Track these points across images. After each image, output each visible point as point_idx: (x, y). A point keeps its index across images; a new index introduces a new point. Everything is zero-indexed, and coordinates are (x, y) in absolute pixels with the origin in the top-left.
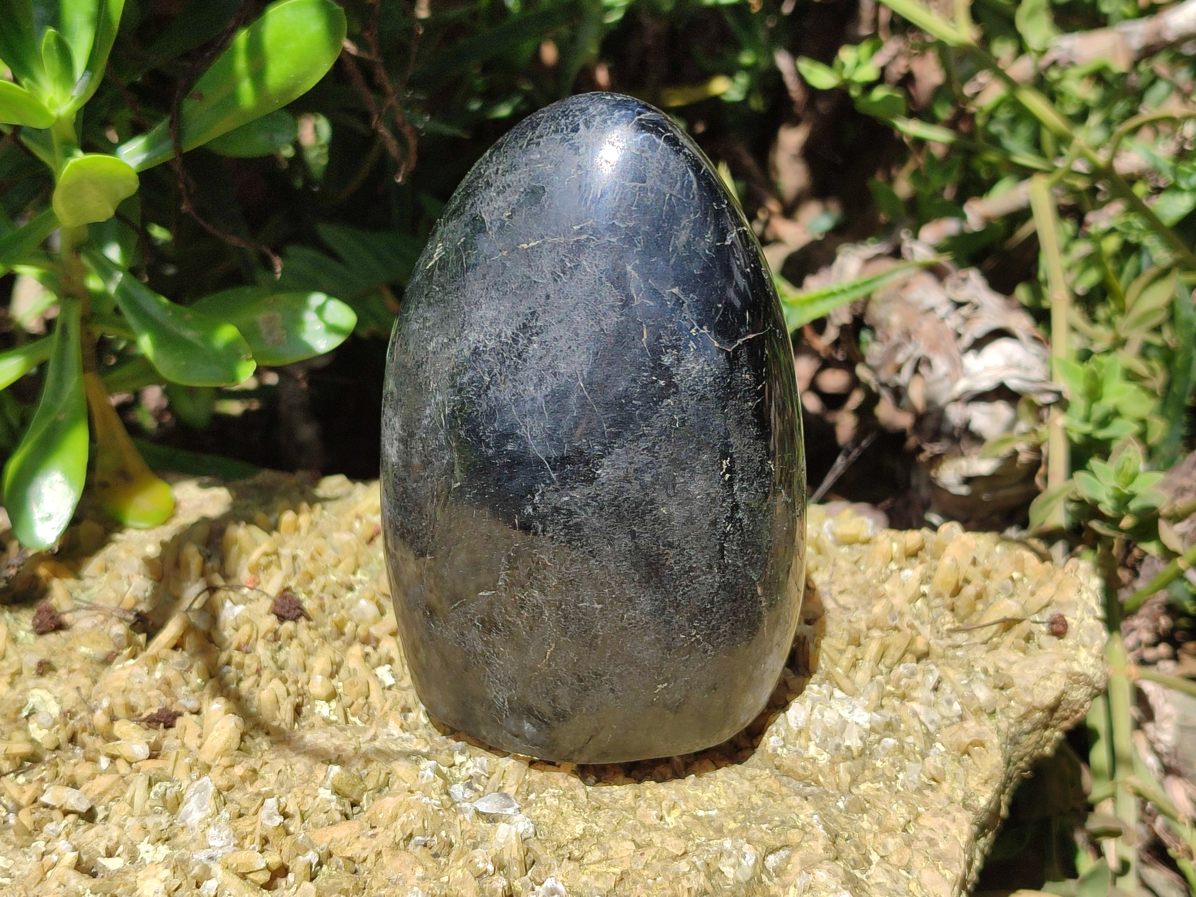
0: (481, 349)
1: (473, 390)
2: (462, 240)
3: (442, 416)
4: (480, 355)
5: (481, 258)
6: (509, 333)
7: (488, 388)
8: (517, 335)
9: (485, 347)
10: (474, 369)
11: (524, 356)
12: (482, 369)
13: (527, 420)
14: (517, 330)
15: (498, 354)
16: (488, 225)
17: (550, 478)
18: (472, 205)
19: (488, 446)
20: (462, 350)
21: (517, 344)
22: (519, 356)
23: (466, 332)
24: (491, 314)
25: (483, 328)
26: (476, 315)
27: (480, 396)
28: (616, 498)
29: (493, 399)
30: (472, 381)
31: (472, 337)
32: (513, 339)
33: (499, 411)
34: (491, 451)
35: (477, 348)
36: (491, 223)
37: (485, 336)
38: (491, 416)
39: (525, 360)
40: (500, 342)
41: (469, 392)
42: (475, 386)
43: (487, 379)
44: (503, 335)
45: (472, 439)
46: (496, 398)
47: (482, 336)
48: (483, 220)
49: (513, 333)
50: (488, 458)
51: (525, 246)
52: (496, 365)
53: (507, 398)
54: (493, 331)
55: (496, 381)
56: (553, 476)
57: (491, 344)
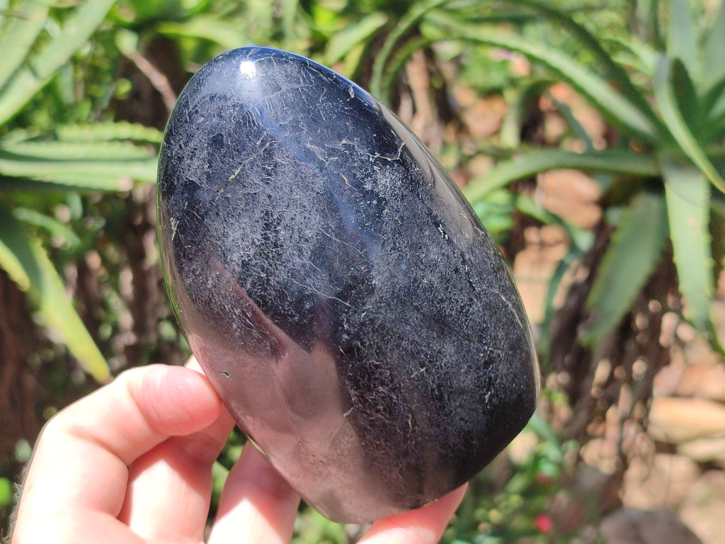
0: (247, 260)
1: (258, 289)
2: (186, 204)
3: (247, 320)
4: (249, 264)
5: (208, 205)
6: (259, 237)
7: (268, 280)
8: (266, 234)
9: (249, 256)
10: (251, 275)
11: (279, 243)
12: (256, 272)
13: (308, 281)
14: (263, 231)
15: (261, 254)
16: (198, 182)
17: (346, 307)
18: (178, 178)
19: (292, 316)
20: (234, 270)
21: (269, 240)
22: (276, 246)
23: (229, 257)
24: (238, 234)
25: (239, 246)
26: (229, 242)
27: (266, 289)
28: (393, 292)
29: (276, 284)
30: (254, 284)
31: (235, 257)
32: (265, 238)
33: (286, 288)
34: (296, 318)
35: (243, 261)
36: (199, 180)
37: (244, 250)
38: (282, 296)
39: (282, 246)
40: (257, 246)
41: (256, 292)
42: (259, 285)
43: (263, 275)
44: (256, 241)
45: (278, 319)
46: (278, 283)
47: (242, 253)
48: (192, 181)
49: (262, 235)
50: (297, 324)
51: (233, 177)
52: (264, 262)
53: (285, 277)
54: (247, 243)
55: (271, 272)
56: (347, 304)
57: (252, 252)
